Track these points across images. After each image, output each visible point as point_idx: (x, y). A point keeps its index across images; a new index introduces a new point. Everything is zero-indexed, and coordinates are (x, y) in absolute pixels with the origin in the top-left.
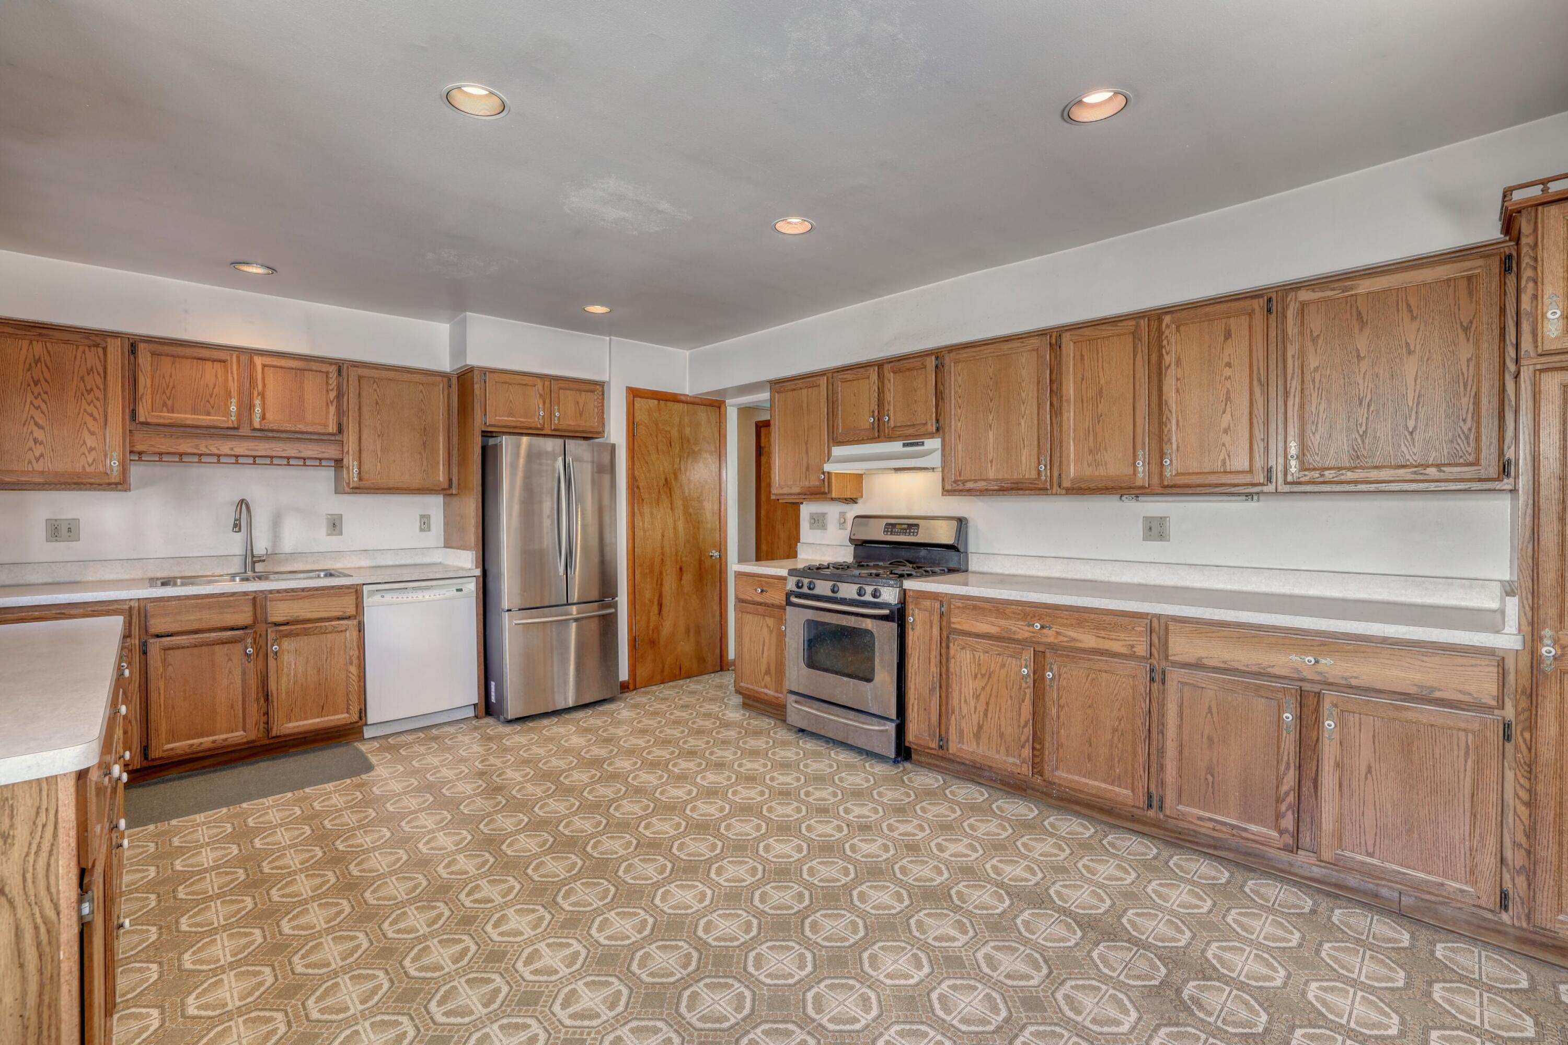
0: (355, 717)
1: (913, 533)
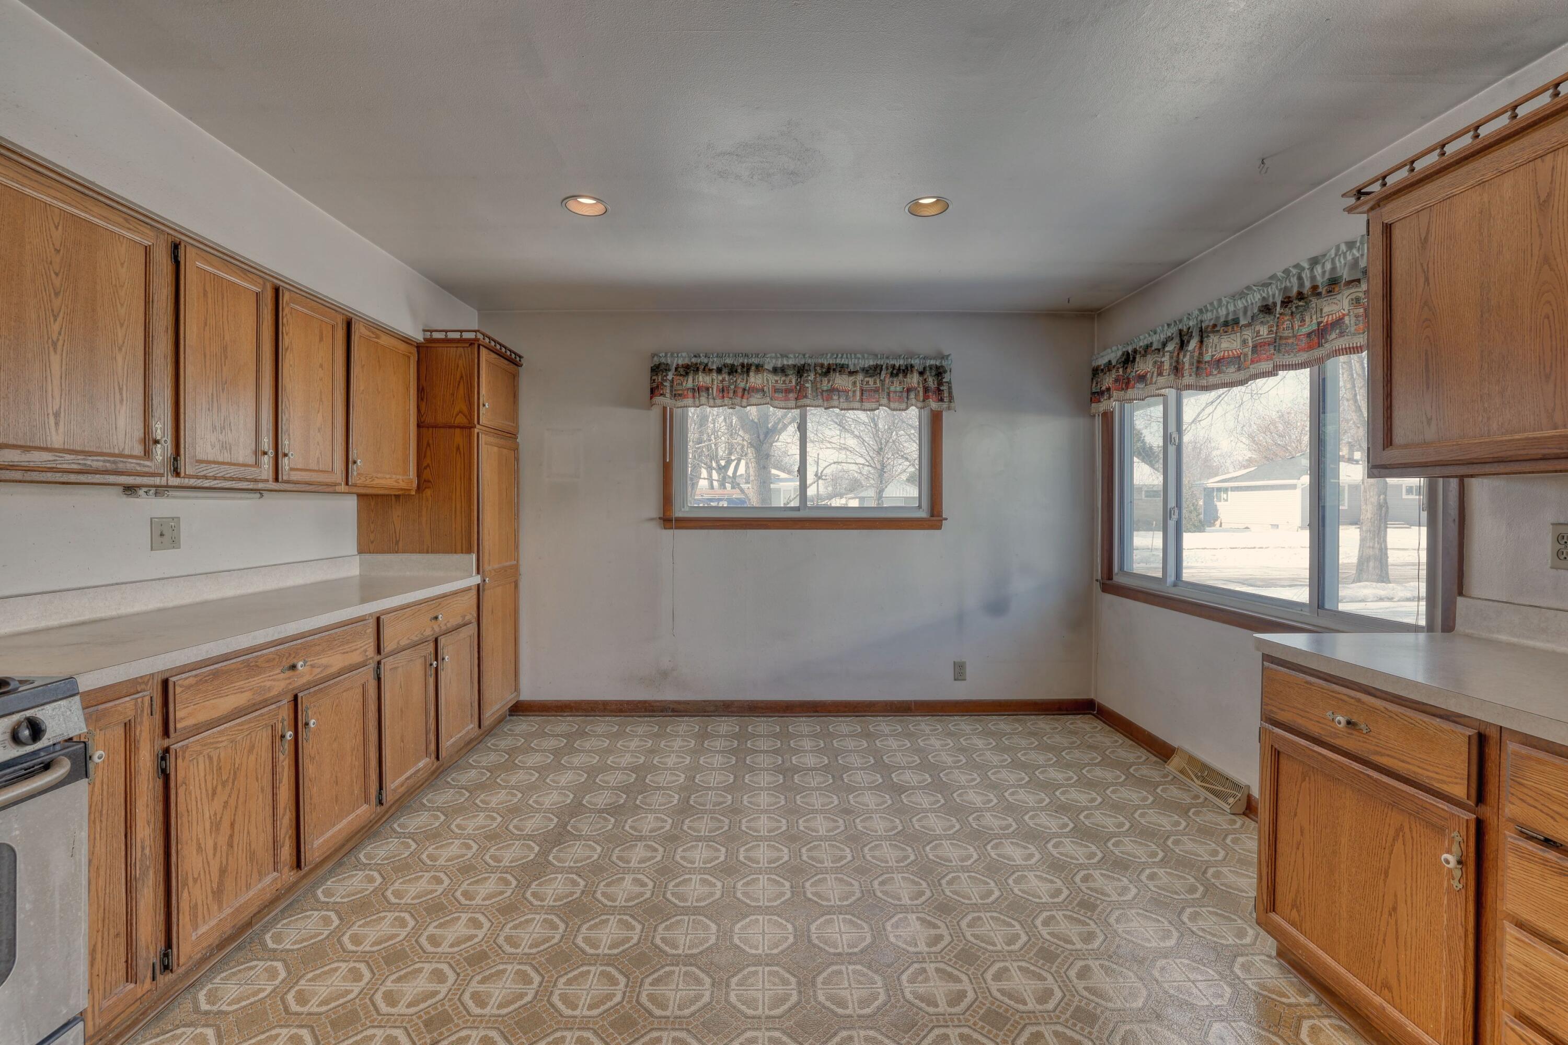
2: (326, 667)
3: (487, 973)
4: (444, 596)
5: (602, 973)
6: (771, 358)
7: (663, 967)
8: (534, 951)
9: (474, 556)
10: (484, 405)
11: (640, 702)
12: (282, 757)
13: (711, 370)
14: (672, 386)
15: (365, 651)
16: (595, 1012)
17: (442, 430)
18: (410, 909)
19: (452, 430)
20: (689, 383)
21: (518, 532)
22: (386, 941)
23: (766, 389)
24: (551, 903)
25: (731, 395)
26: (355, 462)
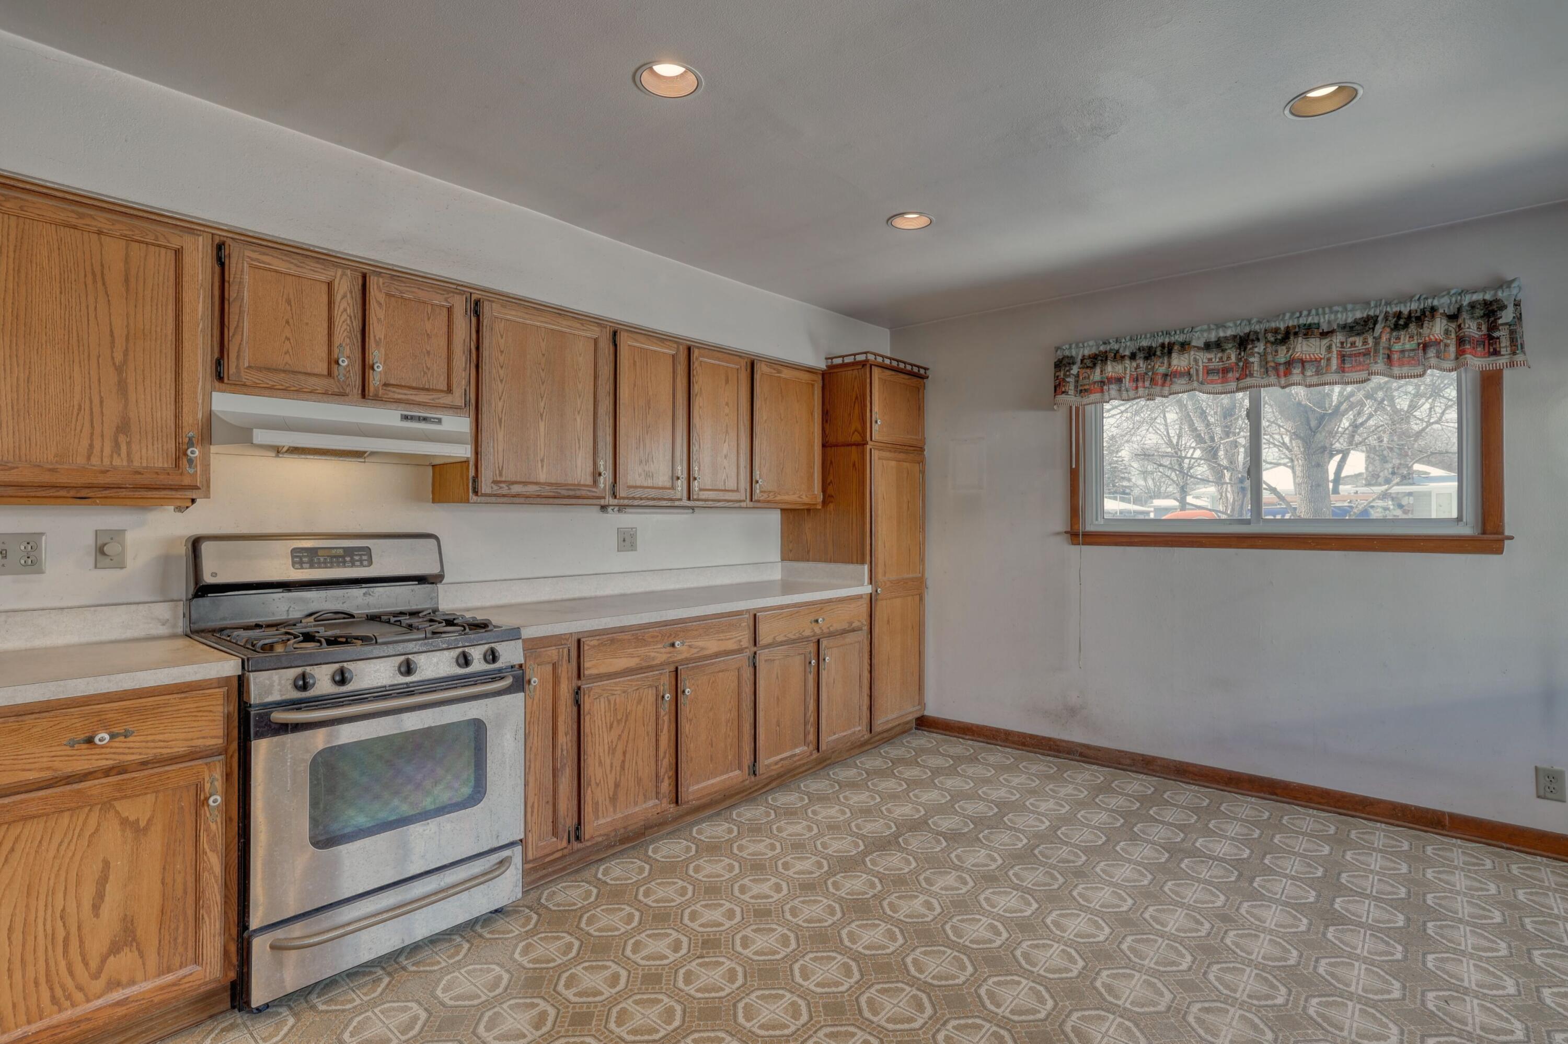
1: (361, 561)
2: (702, 649)
3: (762, 926)
4: (829, 601)
5: (844, 964)
6: (1202, 331)
7: (897, 982)
8: (805, 925)
9: (866, 567)
10: (876, 422)
11: (1044, 738)
12: (662, 713)
13: (1123, 357)
14: (1077, 382)
15: (740, 641)
16: (819, 990)
17: (842, 448)
18: (741, 861)
19: (850, 448)
20: (1097, 375)
21: (924, 544)
22: (714, 877)
23: (1193, 372)
24: (843, 895)
25: (1147, 384)
26: (757, 482)
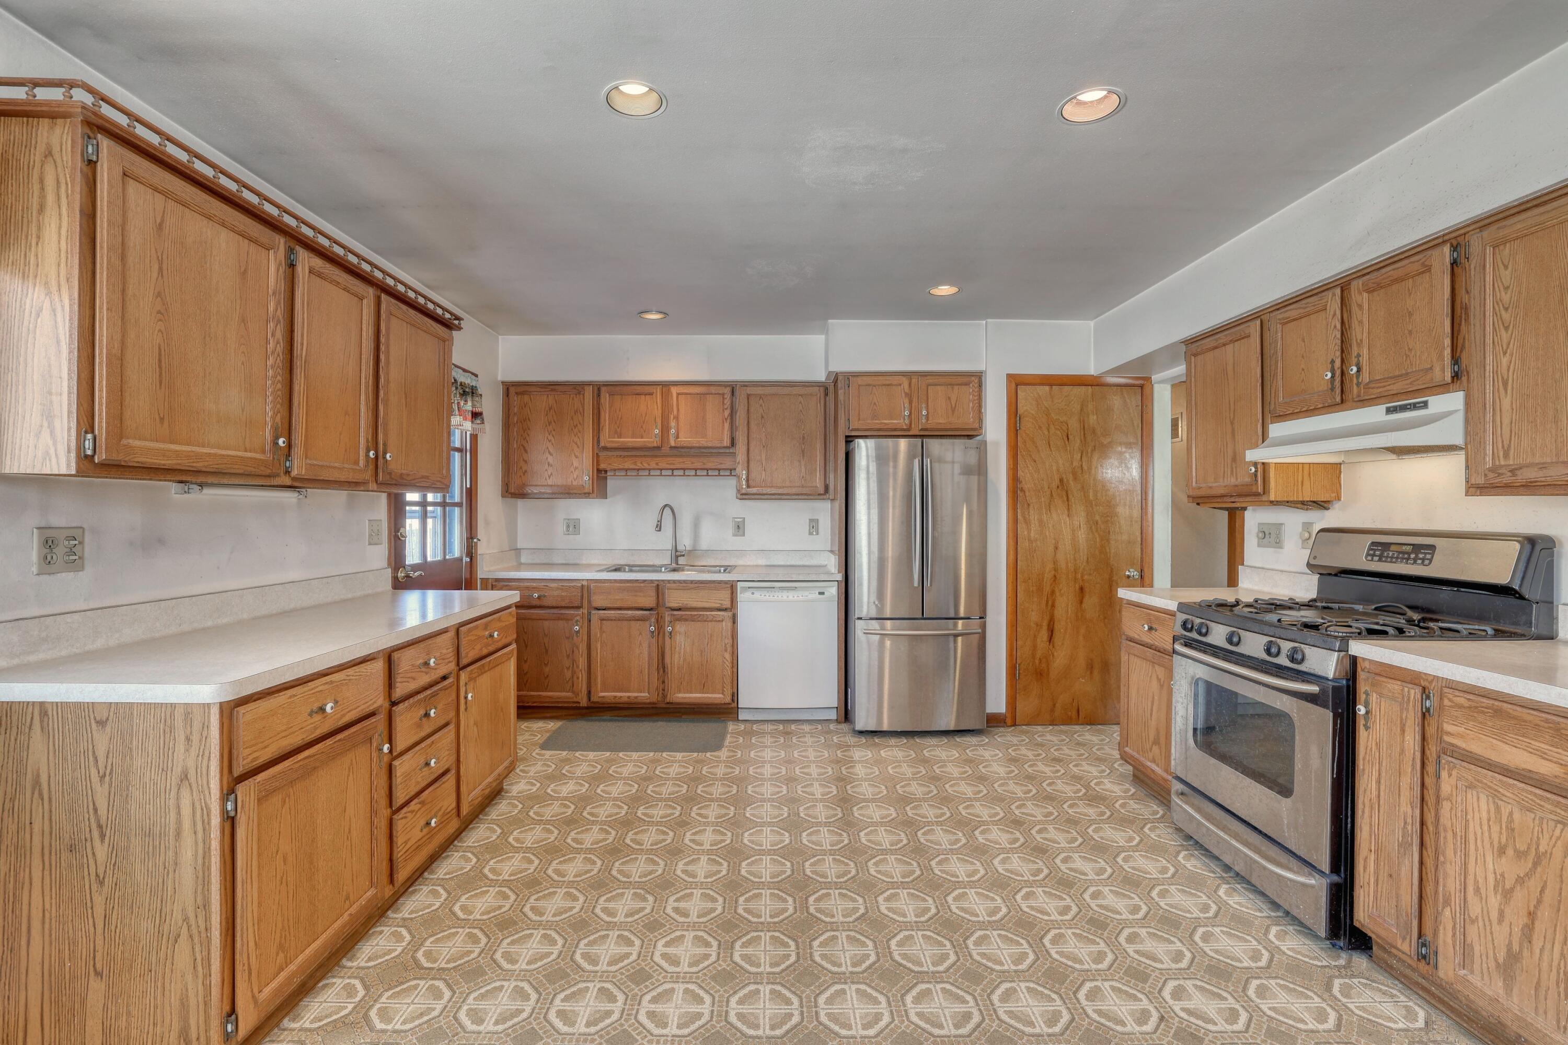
0: (728, 699)
1: (1423, 560)
